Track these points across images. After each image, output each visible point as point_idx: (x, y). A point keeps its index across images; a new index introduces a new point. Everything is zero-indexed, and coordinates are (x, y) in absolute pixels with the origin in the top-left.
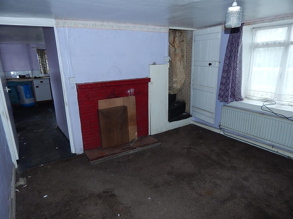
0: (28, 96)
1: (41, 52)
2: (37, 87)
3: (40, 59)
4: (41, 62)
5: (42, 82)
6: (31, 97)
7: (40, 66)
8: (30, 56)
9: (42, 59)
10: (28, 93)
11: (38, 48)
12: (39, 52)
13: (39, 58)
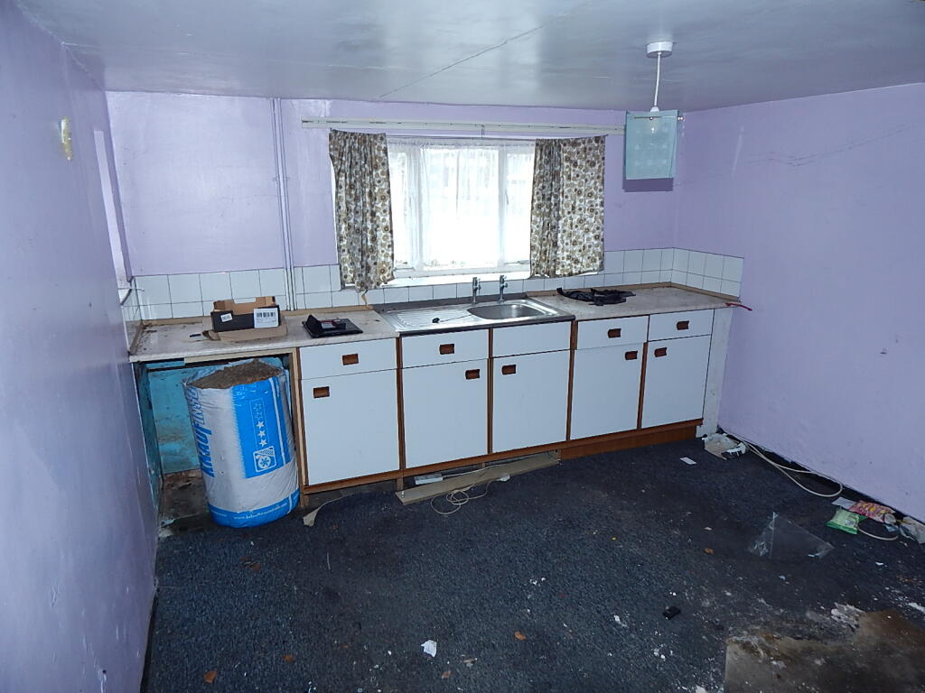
0: (263, 456)
1: (356, 154)
2: (322, 392)
3: (343, 194)
4: (344, 216)
5: (350, 359)
6: (277, 463)
7: (341, 240)
8: (286, 179)
9: (357, 199)
10: (259, 439)
11: (336, 127)
12: (341, 154)
13: (338, 186)
